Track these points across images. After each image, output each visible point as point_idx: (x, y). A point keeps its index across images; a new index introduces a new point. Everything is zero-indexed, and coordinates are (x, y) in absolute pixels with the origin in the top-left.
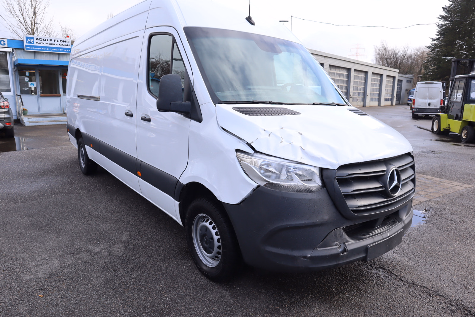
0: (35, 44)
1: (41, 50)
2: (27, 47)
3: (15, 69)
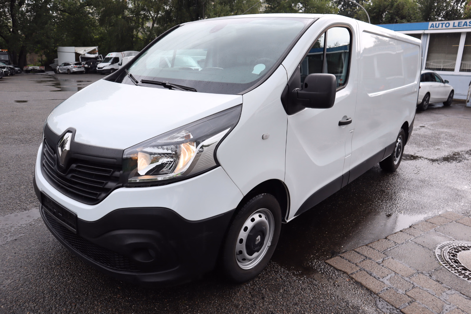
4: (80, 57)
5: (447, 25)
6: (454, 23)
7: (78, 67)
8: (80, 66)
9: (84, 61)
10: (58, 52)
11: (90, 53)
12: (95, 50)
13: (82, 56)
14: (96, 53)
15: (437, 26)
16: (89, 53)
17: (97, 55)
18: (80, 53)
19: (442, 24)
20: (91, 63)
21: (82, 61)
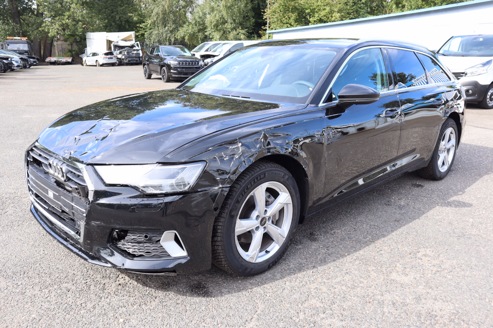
4: (112, 45)
7: (109, 58)
8: (111, 56)
9: (117, 50)
10: (87, 40)
11: (125, 40)
12: (131, 36)
13: (115, 44)
14: (132, 40)
16: (122, 40)
17: (133, 42)
18: (112, 40)
20: (126, 53)
21: (115, 50)
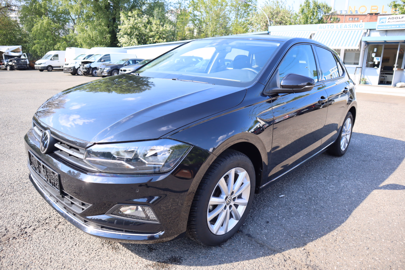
0: (387, 24)
1: (391, 28)
2: (379, 27)
3: (366, 47)
4: (3, 55)
5: (332, 27)
6: (337, 25)
9: (8, 59)
11: (14, 51)
12: (19, 48)
13: (6, 54)
14: (20, 52)
15: (324, 27)
16: (12, 52)
17: (21, 54)
18: (4, 52)
19: (328, 26)
20: (15, 61)
